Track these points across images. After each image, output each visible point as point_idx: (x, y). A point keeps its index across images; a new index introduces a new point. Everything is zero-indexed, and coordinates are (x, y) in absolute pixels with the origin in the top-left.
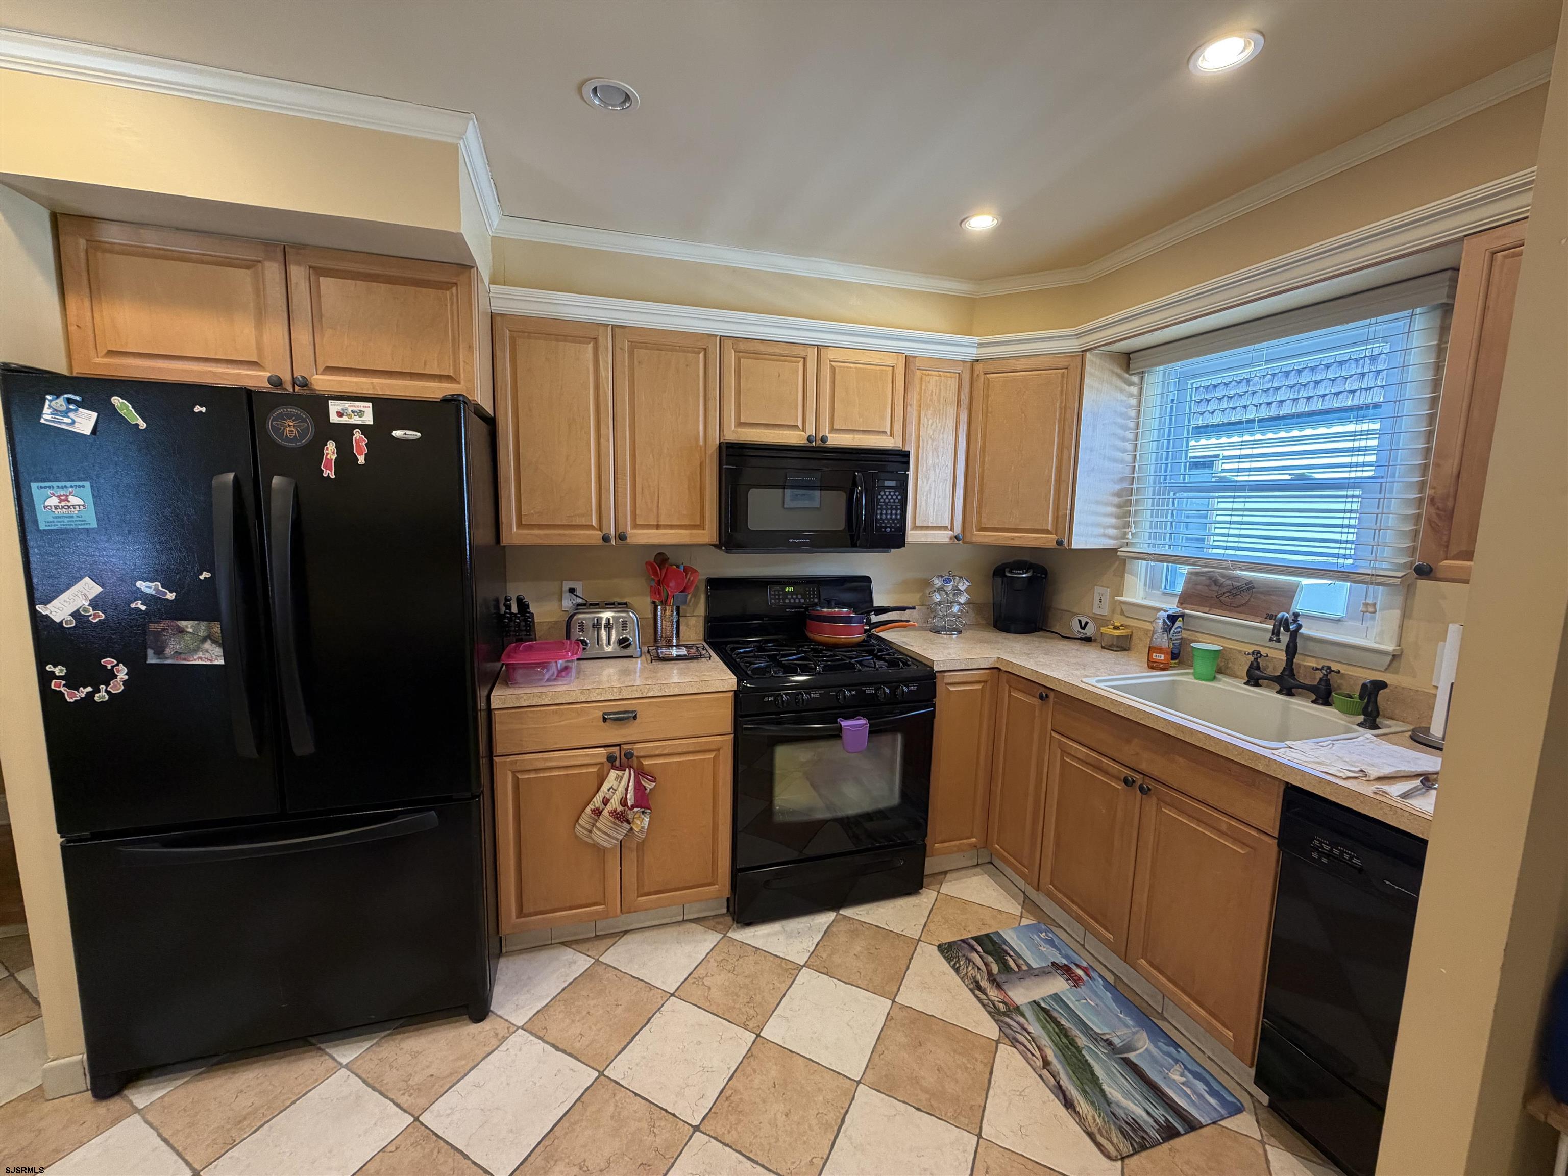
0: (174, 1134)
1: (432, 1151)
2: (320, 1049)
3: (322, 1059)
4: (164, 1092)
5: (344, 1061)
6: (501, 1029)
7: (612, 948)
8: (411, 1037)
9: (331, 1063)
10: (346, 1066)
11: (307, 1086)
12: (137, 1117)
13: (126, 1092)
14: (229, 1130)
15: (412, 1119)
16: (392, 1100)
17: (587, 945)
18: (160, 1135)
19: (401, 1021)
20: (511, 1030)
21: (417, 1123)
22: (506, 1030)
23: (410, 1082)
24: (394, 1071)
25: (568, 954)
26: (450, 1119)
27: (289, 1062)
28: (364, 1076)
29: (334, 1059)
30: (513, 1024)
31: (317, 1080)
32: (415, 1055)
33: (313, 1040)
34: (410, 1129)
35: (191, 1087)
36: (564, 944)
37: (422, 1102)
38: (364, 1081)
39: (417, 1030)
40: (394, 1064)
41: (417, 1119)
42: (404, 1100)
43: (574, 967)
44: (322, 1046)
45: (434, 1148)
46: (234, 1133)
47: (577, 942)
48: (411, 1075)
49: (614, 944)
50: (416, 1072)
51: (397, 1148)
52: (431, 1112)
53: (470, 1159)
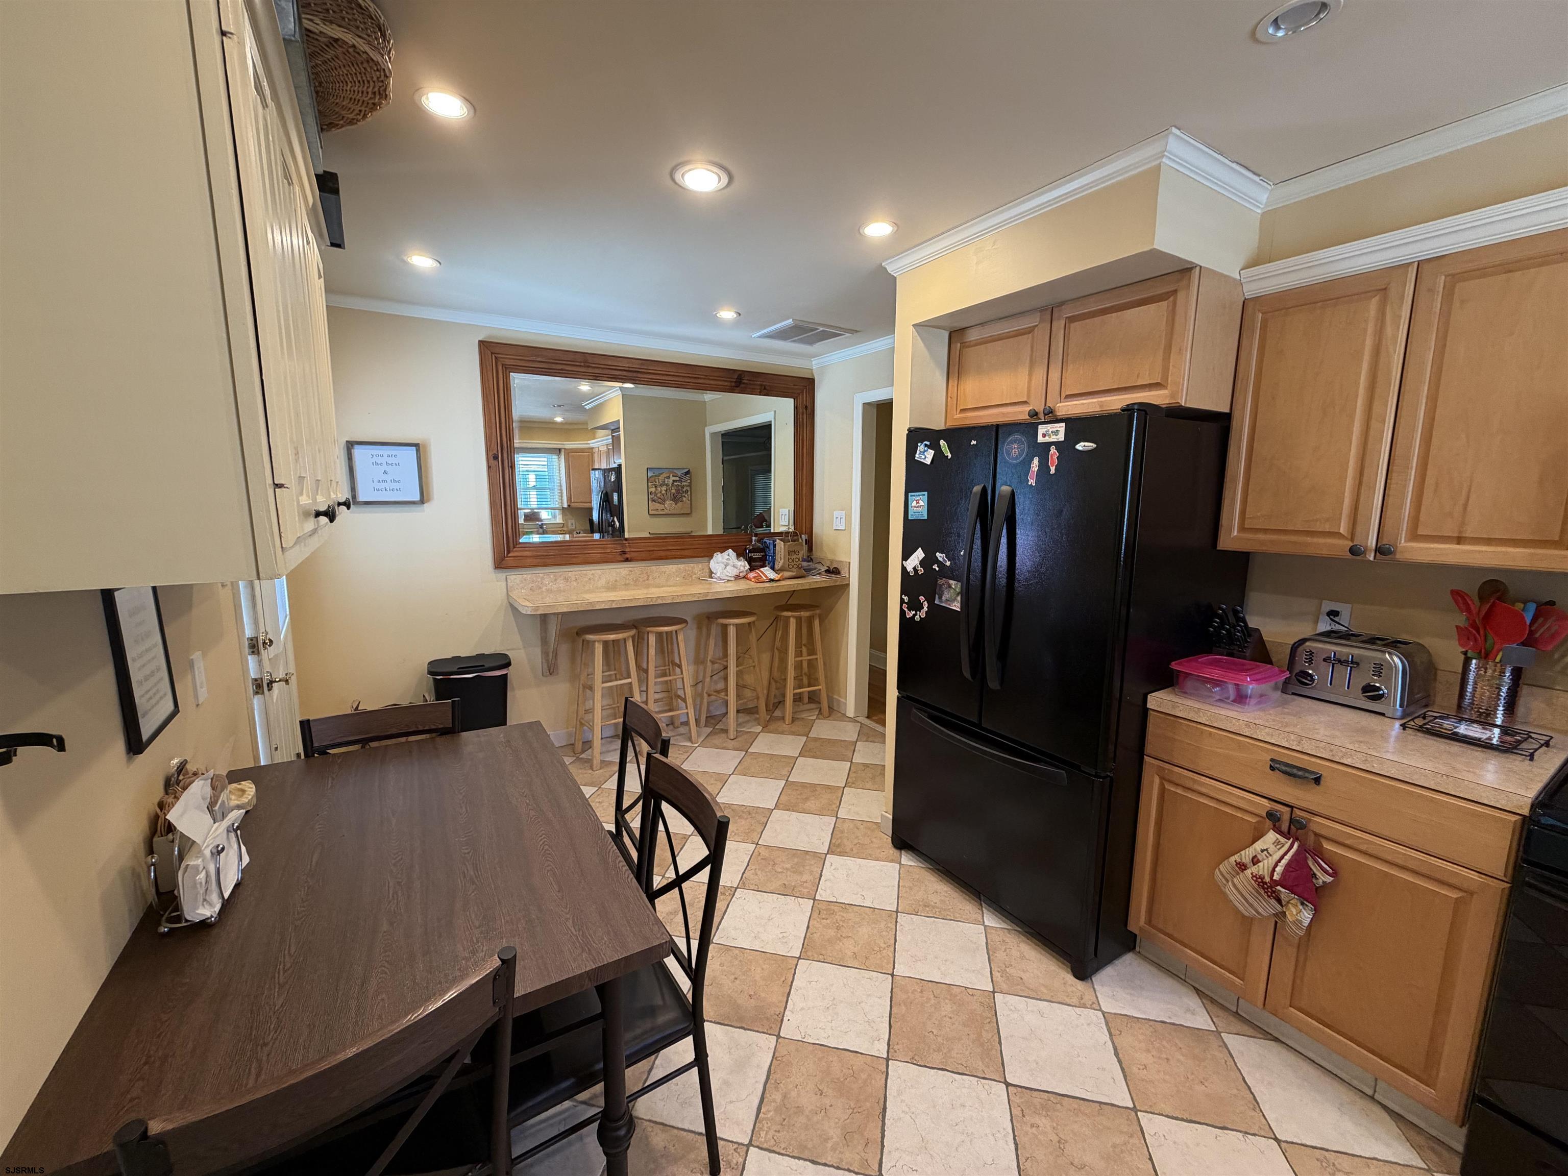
0: (904, 886)
1: (987, 1018)
2: (981, 905)
3: (978, 911)
4: (913, 864)
5: (987, 923)
6: (1089, 997)
7: (1246, 1038)
8: (1029, 945)
9: (980, 919)
10: (985, 926)
11: (961, 918)
12: (897, 866)
13: (903, 852)
14: (920, 905)
15: (992, 990)
16: (991, 968)
17: (1221, 1013)
18: (899, 882)
19: (1031, 931)
20: (1094, 1006)
21: (992, 994)
22: (1090, 1003)
23: (1008, 969)
24: (1005, 954)
25: (1194, 1002)
26: (1009, 1013)
27: (964, 898)
28: (989, 941)
29: (983, 916)
30: (1099, 1004)
31: (968, 919)
32: (1023, 957)
33: (982, 897)
34: (987, 993)
35: (923, 870)
36: (1198, 991)
37: (1004, 987)
38: (987, 943)
39: (1036, 944)
40: (1008, 950)
41: (994, 992)
42: (996, 975)
43: (1189, 1015)
44: (984, 904)
45: (989, 1018)
46: (921, 909)
47: (1213, 1001)
48: (1011, 965)
49: (1251, 1037)
50: (1015, 967)
51: (972, 995)
52: (1004, 998)
53: (1001, 1046)
